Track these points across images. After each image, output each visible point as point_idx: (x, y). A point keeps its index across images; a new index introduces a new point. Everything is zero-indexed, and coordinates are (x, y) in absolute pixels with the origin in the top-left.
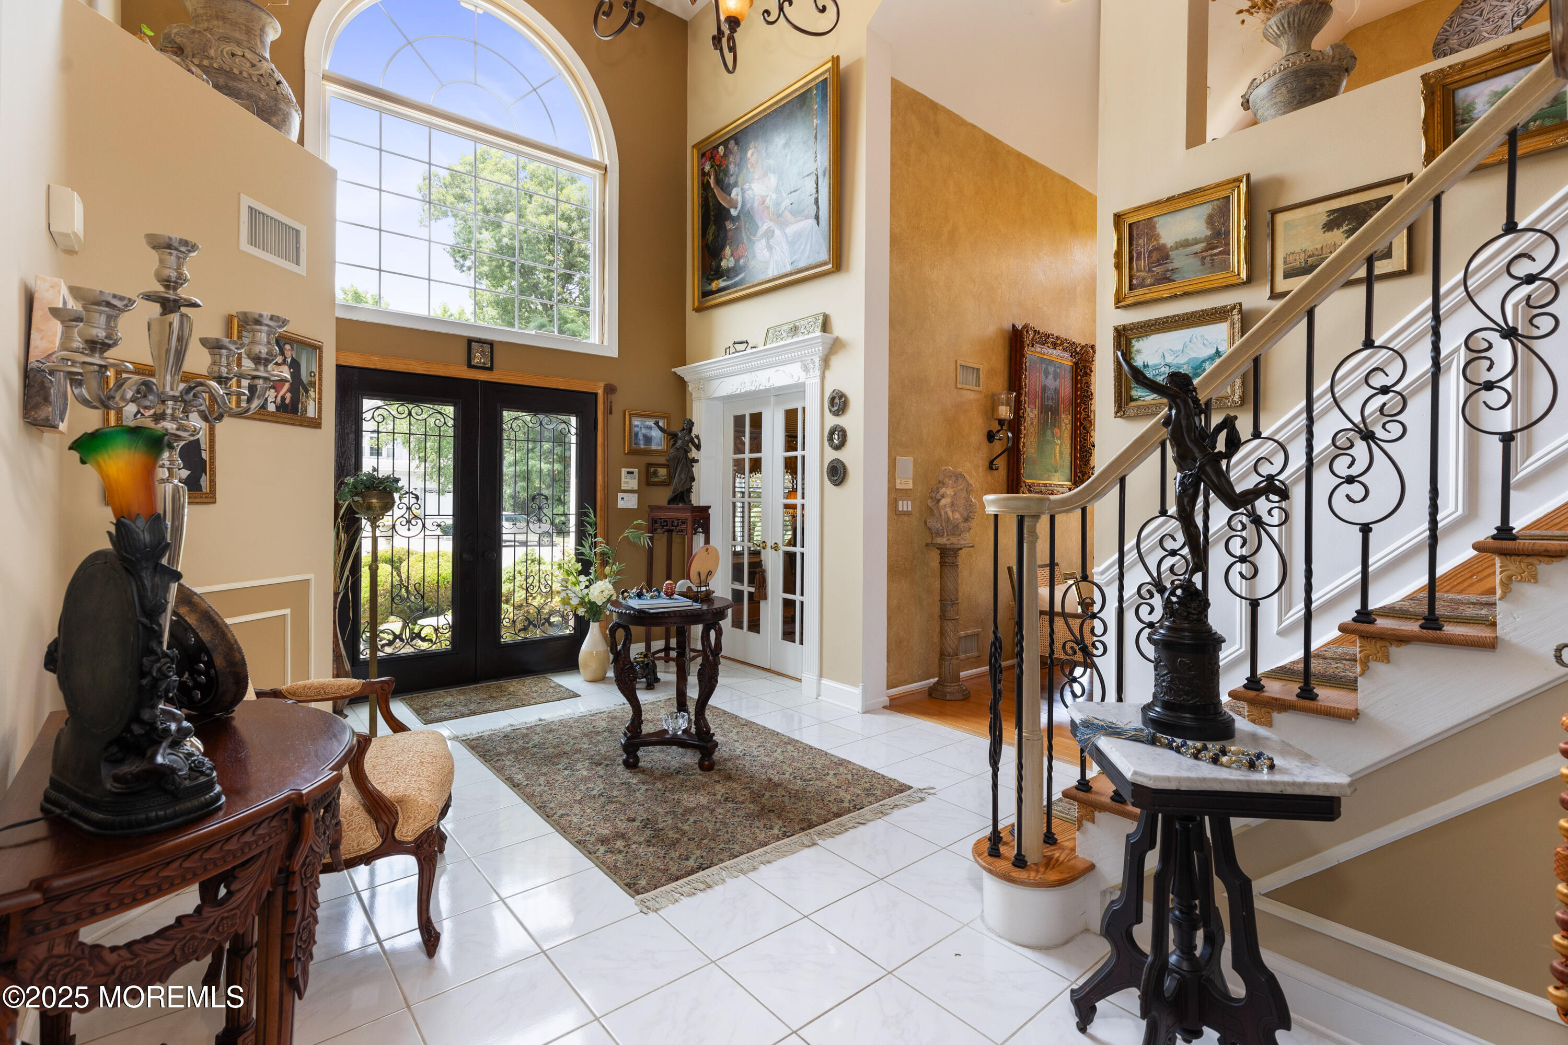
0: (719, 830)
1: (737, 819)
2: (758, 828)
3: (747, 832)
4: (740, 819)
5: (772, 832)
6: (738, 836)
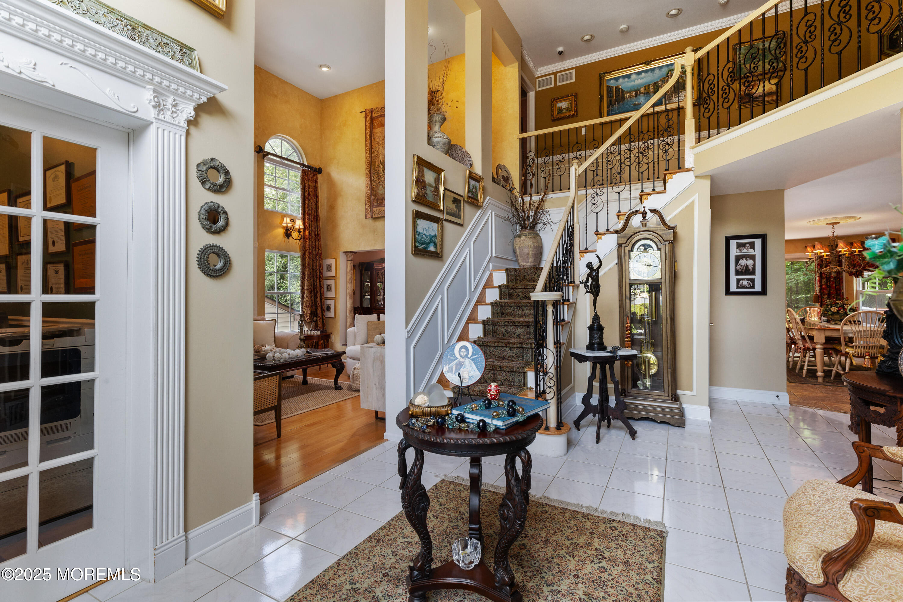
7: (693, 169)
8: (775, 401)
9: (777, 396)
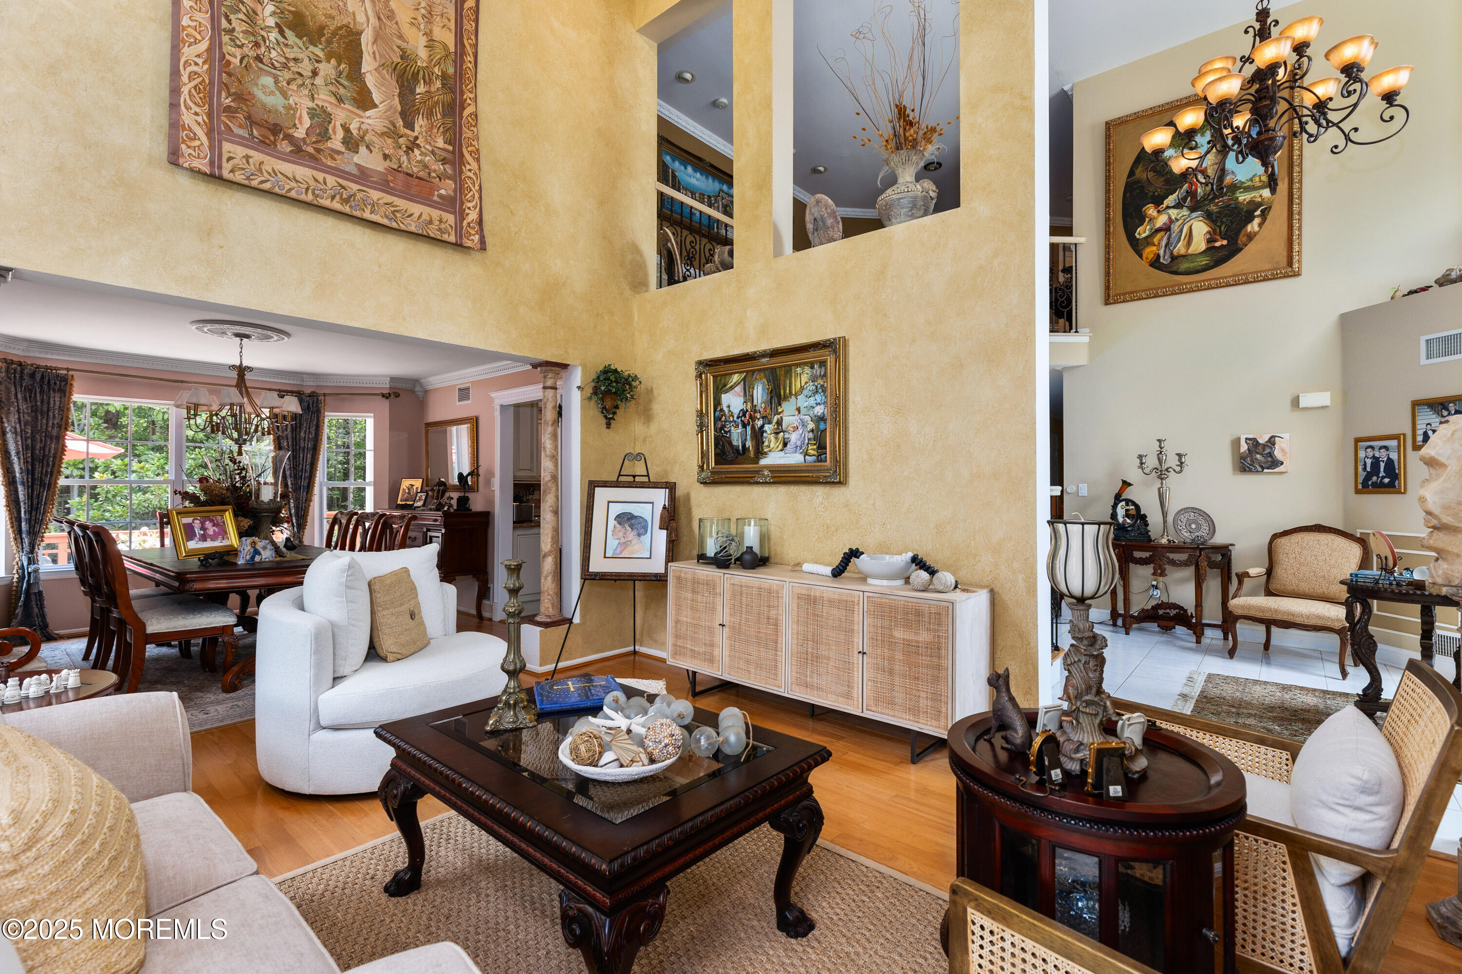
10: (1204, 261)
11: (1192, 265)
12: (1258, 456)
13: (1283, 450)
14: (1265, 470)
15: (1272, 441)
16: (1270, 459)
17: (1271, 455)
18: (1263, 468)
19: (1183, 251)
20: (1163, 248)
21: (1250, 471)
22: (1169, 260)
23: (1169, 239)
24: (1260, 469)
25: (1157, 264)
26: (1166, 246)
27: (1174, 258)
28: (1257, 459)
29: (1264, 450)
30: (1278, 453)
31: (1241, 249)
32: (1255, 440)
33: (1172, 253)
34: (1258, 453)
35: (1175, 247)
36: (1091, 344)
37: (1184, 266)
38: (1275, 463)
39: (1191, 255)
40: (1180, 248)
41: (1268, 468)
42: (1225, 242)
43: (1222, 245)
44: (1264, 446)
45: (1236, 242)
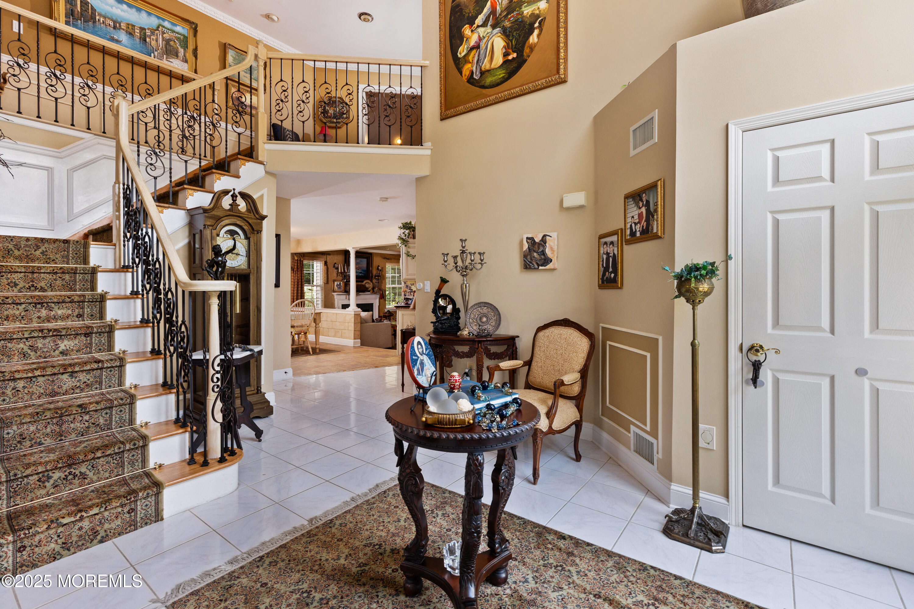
0: (379, 517)
1: (368, 527)
2: (351, 522)
3: (359, 517)
4: (365, 528)
5: (340, 522)
6: (365, 514)
7: (265, 163)
8: (285, 376)
9: (286, 373)
10: (501, 74)
11: (494, 78)
12: (535, 254)
13: (552, 248)
14: (540, 268)
15: (544, 240)
16: (543, 257)
17: (543, 253)
18: (538, 265)
19: (488, 67)
20: (475, 65)
21: (530, 268)
22: (479, 75)
23: (479, 56)
24: (536, 266)
25: (472, 80)
26: (477, 62)
27: (482, 73)
28: (534, 257)
29: (539, 248)
30: (548, 251)
31: (526, 60)
32: (532, 239)
33: (481, 69)
34: (535, 251)
35: (483, 63)
36: (432, 156)
37: (489, 80)
38: (547, 261)
39: (493, 69)
40: (486, 65)
41: (542, 266)
42: (515, 55)
43: (513, 58)
44: (539, 244)
45: (522, 55)
